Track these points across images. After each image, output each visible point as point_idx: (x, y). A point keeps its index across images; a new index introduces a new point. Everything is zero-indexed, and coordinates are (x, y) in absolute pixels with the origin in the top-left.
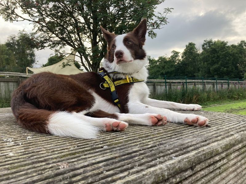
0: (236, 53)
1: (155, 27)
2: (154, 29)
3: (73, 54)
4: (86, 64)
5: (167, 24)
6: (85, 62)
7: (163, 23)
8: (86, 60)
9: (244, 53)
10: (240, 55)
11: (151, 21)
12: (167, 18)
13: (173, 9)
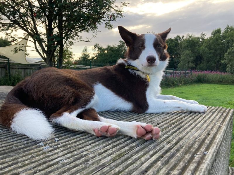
0: (173, 46)
1: (112, 19)
2: (111, 21)
3: (26, 39)
4: (40, 50)
5: (122, 17)
6: (39, 47)
7: (119, 16)
8: (40, 45)
9: (178, 47)
10: (175, 48)
11: (109, 13)
12: (123, 12)
13: (128, 3)
